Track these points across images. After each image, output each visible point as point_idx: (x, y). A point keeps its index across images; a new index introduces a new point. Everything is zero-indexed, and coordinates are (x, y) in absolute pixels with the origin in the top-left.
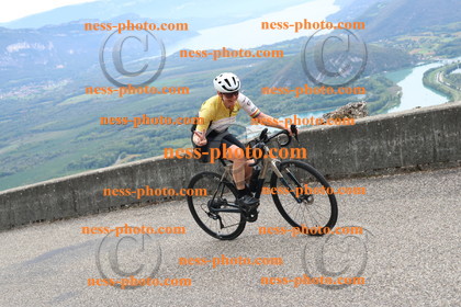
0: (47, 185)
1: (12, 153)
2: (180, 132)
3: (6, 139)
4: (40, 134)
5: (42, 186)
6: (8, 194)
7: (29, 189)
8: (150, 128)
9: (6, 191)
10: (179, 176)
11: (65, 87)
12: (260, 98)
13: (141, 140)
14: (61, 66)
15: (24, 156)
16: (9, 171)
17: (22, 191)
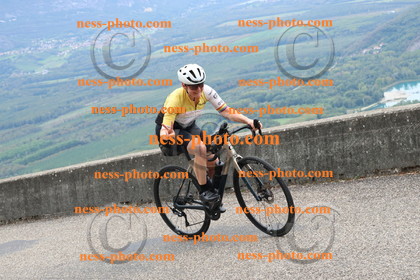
0: (134, 159)
1: (87, 116)
2: (297, 97)
3: (80, 100)
4: (122, 95)
5: (128, 160)
6: (87, 168)
7: (113, 163)
8: (259, 91)
9: (84, 165)
10: (302, 153)
11: (153, 36)
12: (403, 55)
13: (247, 105)
14: (150, 10)
15: (101, 121)
16: (82, 139)
17: (103, 165)
